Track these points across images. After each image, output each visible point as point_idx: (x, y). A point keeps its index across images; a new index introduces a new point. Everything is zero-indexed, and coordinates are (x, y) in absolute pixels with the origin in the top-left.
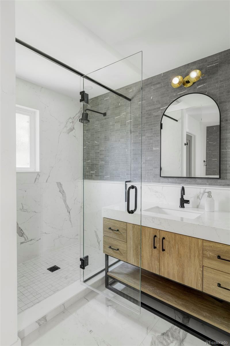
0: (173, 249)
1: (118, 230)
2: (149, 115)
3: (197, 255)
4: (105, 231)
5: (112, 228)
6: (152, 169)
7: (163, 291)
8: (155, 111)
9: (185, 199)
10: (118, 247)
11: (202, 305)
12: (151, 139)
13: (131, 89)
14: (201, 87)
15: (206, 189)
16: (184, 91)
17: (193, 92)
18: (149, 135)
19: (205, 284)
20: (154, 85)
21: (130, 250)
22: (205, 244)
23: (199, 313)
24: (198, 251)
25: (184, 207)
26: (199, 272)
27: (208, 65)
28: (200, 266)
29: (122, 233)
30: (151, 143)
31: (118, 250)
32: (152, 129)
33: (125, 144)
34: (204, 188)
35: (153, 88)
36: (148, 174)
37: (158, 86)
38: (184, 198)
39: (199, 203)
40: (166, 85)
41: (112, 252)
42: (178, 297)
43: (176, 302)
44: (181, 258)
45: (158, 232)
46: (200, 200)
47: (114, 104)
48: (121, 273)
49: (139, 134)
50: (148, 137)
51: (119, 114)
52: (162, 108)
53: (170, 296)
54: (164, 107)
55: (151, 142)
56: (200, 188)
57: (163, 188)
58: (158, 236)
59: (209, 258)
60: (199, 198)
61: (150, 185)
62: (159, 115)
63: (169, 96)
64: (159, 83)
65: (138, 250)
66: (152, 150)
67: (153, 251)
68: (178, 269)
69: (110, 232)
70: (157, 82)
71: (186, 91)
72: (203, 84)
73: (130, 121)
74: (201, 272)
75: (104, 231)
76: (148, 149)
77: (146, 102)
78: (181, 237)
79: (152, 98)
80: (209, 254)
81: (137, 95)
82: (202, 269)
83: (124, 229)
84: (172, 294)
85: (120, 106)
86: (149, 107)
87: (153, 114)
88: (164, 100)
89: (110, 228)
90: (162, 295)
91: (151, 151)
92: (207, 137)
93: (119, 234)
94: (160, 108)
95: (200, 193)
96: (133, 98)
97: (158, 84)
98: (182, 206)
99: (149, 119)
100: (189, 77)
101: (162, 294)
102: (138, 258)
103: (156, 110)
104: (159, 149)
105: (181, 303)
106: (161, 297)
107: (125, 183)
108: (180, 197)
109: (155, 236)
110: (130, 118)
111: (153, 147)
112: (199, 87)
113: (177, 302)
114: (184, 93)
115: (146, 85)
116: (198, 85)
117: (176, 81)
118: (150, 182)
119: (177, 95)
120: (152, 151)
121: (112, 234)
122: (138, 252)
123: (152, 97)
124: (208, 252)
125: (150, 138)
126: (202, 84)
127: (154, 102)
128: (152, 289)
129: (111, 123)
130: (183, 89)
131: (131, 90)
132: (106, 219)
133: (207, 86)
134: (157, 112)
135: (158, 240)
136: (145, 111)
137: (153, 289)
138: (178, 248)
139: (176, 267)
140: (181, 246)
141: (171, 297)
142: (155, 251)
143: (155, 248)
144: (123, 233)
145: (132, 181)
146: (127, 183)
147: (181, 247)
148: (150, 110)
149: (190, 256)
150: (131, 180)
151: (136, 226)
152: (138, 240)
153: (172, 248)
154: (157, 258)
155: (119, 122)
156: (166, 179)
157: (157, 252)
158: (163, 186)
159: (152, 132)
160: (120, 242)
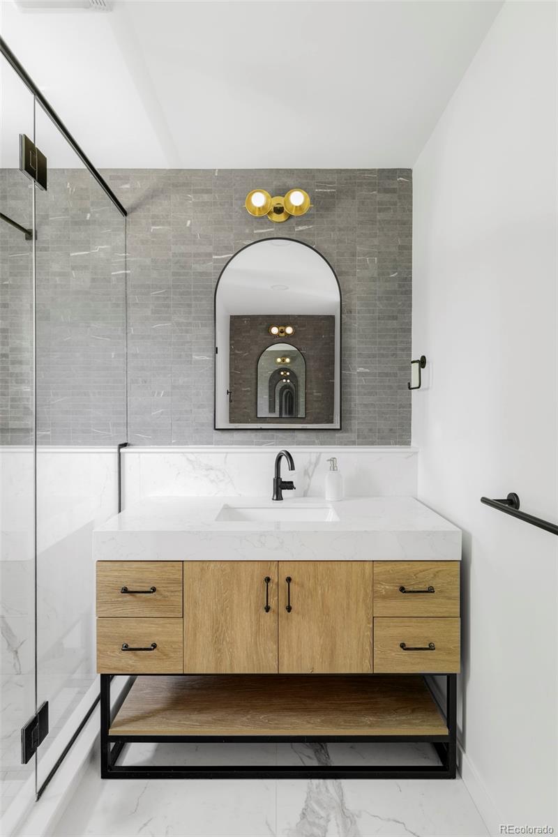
0: (310, 600)
1: (154, 590)
2: (183, 267)
3: (361, 601)
4: (106, 602)
5: (130, 589)
6: (191, 410)
7: (271, 712)
8: (198, 259)
9: (283, 480)
10: (155, 640)
11: (353, 703)
12: (187, 332)
13: (126, 183)
14: (302, 231)
15: (321, 453)
16: (269, 228)
17: (287, 236)
18: (182, 320)
19: (378, 654)
20: (195, 192)
21: (195, 634)
22: (376, 570)
23: (358, 723)
24: (365, 589)
25: (282, 499)
26: (366, 634)
27: (318, 187)
28: (368, 619)
29: (168, 594)
30: (188, 342)
31: (155, 646)
32: (189, 305)
33: (109, 338)
34: (317, 453)
35: (193, 200)
36: (179, 422)
37: (206, 197)
38: (281, 477)
39: (309, 486)
40: (228, 202)
41: (130, 662)
42: (307, 710)
43: (309, 723)
44: (328, 615)
45: (274, 568)
46: (310, 478)
47: (66, 209)
48: (149, 713)
49: (152, 313)
50: (179, 324)
51: (86, 245)
52: (216, 257)
53: (290, 716)
54: (222, 255)
55: (189, 340)
56: (311, 453)
57: (226, 457)
58: (274, 578)
59: (384, 598)
60: (309, 475)
61: (192, 453)
62: (210, 273)
63: (234, 231)
64: (208, 191)
65: (218, 628)
66: (191, 361)
67: (262, 620)
68: (321, 643)
69: (125, 602)
70: (202, 187)
71: (271, 230)
72: (308, 225)
73: (124, 272)
74: (369, 633)
75: (100, 602)
76: (180, 356)
77: (173, 231)
78: (330, 566)
79: (191, 225)
80: (384, 588)
81: (148, 206)
82: (371, 626)
83: (174, 581)
84: (291, 710)
85: (88, 223)
86: (182, 247)
87: (193, 266)
88: (222, 238)
89: (125, 591)
90: (276, 722)
91: (188, 361)
92: (231, 338)
93: (156, 600)
94: (210, 255)
95: (310, 463)
96: (134, 209)
97: (206, 193)
98: (278, 497)
99: (181, 277)
100: (288, 201)
101: (275, 720)
102: (219, 650)
103: (201, 259)
104: (208, 358)
105: (319, 720)
106: (275, 728)
107: (116, 450)
108: (273, 476)
109: (268, 580)
110: (124, 264)
111: (194, 354)
112: (300, 228)
113: (312, 722)
114: (269, 233)
115: (175, 186)
116: (298, 224)
117: (259, 200)
118: (186, 444)
119: (252, 235)
120: (191, 364)
121: (131, 606)
122: (220, 636)
123: (189, 223)
124: (382, 585)
125: (183, 328)
126: (305, 225)
127: (195, 236)
128: (248, 719)
129: (56, 267)
130: (266, 223)
131: (127, 186)
132: (109, 564)
133: (316, 232)
134: (204, 263)
135: (274, 587)
136: (171, 255)
137: (249, 717)
138: (323, 595)
139: (318, 638)
140: (328, 587)
141: (294, 716)
142: (268, 618)
143: (267, 609)
144: (172, 592)
145: (129, 445)
146: (122, 450)
147: (328, 589)
148: (183, 255)
149: (348, 604)
150: (129, 442)
151: (212, 565)
152: (219, 600)
153: (308, 597)
154: (272, 635)
155: (86, 267)
156: (227, 435)
157: (272, 618)
158: (227, 453)
159: (190, 313)
160: (161, 621)
